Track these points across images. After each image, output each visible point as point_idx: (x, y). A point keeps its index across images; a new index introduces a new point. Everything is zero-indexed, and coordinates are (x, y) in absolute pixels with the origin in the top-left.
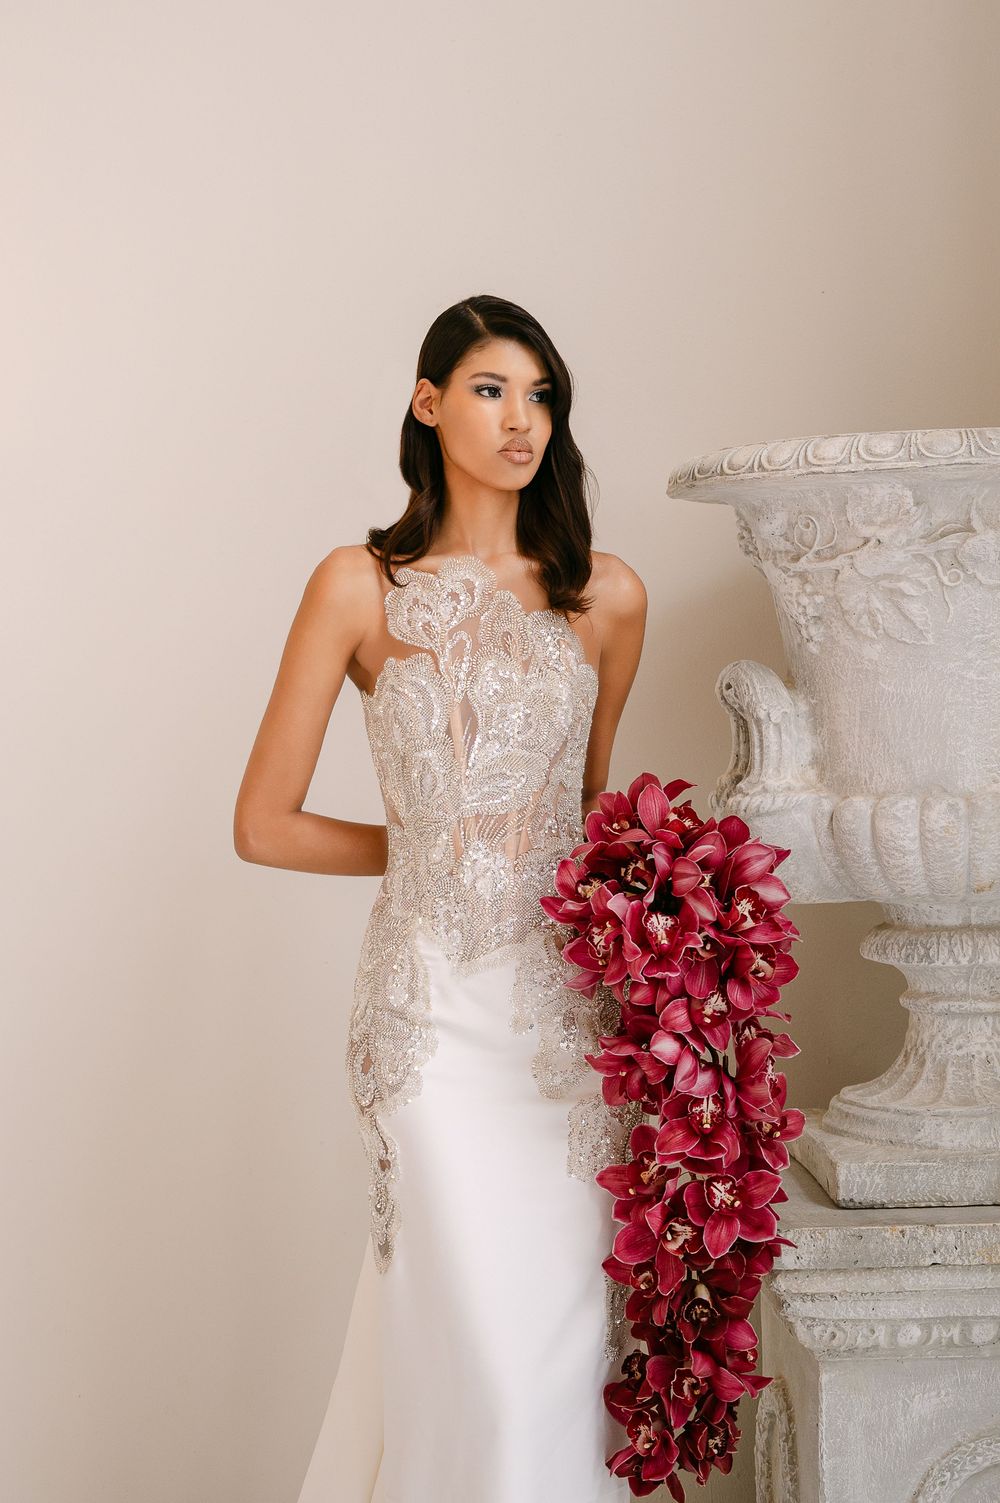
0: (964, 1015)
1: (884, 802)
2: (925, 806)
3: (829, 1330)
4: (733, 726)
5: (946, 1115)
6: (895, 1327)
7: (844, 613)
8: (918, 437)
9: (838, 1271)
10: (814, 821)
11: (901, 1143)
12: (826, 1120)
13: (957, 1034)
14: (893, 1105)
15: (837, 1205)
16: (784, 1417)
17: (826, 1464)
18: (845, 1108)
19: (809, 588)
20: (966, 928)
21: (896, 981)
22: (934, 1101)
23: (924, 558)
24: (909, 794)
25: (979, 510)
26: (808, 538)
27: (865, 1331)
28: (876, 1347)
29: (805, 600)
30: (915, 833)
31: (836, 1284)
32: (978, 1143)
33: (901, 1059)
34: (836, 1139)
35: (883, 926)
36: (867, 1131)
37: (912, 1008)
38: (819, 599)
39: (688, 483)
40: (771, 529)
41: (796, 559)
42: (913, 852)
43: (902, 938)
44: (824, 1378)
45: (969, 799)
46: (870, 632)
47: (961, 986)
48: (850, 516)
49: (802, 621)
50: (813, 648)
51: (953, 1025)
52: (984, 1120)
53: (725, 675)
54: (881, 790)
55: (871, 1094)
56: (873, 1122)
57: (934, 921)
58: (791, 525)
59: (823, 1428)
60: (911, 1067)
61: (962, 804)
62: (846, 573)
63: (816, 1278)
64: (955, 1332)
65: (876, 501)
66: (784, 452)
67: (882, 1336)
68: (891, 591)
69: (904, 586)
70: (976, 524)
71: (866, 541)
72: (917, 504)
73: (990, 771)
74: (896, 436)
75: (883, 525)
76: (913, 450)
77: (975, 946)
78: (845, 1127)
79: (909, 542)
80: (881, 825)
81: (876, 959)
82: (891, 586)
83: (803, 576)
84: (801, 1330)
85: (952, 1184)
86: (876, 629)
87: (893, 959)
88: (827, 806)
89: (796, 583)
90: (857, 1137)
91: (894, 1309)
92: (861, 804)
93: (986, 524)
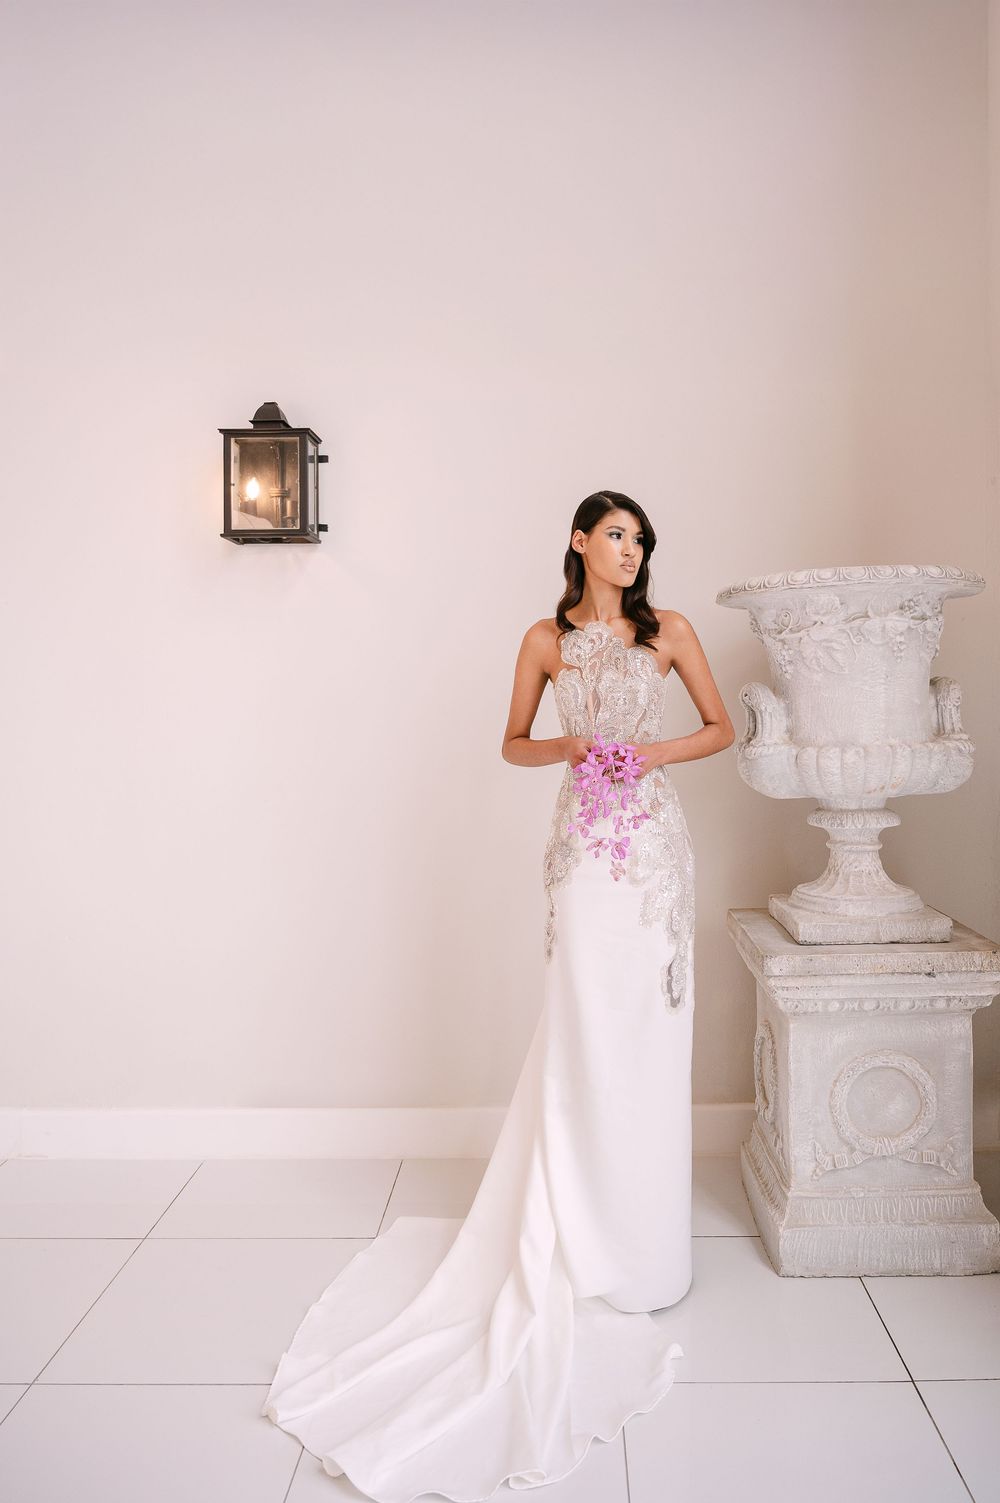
0: (858, 852)
1: (823, 750)
2: (843, 751)
3: (796, 1003)
4: (747, 714)
5: (850, 900)
6: (827, 1002)
7: (803, 658)
8: (844, 570)
9: (800, 976)
10: (788, 759)
11: (829, 913)
12: (790, 901)
13: (855, 861)
14: (825, 895)
15: (799, 944)
16: (770, 1041)
17: (792, 1066)
18: (800, 896)
19: (786, 647)
20: (860, 810)
21: (825, 836)
22: (844, 893)
23: (844, 631)
24: (836, 746)
25: (871, 606)
26: (786, 622)
27: (812, 1004)
28: (817, 1012)
29: (784, 653)
30: (839, 765)
31: (799, 982)
32: (866, 914)
33: (826, 872)
34: (796, 910)
35: (819, 809)
36: (812, 907)
37: (832, 849)
38: (791, 652)
39: (727, 596)
40: (767, 620)
41: (780, 632)
42: (836, 775)
43: (829, 815)
44: (791, 1026)
45: (865, 748)
46: (816, 667)
47: (857, 838)
48: (808, 610)
49: (783, 663)
50: (788, 676)
51: (853, 857)
52: (870, 903)
53: (745, 690)
54: (821, 745)
55: (813, 889)
56: (814, 903)
57: (844, 807)
58: (778, 616)
59: (791, 1050)
60: (832, 876)
61: (862, 751)
62: (805, 639)
63: (790, 979)
64: (856, 1005)
65: (821, 603)
66: (776, 579)
67: (820, 1007)
68: (828, 648)
69: (834, 645)
70: (869, 614)
71: (816, 623)
72: (842, 604)
73: (875, 734)
74: (832, 570)
75: (824, 615)
76: (841, 576)
77: (865, 819)
78: (801, 904)
79: (837, 623)
80: (821, 761)
81: (816, 825)
82: (829, 644)
83: (783, 641)
84: (781, 1004)
85: (854, 935)
86: (819, 666)
87: (825, 825)
88: (794, 752)
89: (780, 643)
90: (806, 909)
91: (826, 995)
92: (811, 751)
93: (875, 613)
